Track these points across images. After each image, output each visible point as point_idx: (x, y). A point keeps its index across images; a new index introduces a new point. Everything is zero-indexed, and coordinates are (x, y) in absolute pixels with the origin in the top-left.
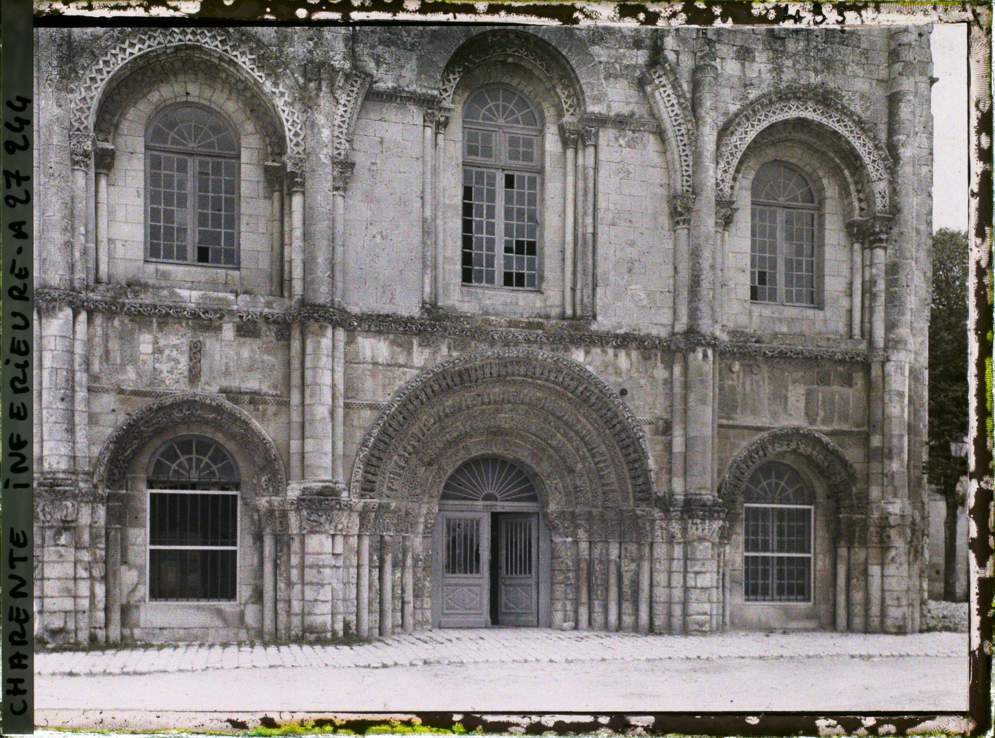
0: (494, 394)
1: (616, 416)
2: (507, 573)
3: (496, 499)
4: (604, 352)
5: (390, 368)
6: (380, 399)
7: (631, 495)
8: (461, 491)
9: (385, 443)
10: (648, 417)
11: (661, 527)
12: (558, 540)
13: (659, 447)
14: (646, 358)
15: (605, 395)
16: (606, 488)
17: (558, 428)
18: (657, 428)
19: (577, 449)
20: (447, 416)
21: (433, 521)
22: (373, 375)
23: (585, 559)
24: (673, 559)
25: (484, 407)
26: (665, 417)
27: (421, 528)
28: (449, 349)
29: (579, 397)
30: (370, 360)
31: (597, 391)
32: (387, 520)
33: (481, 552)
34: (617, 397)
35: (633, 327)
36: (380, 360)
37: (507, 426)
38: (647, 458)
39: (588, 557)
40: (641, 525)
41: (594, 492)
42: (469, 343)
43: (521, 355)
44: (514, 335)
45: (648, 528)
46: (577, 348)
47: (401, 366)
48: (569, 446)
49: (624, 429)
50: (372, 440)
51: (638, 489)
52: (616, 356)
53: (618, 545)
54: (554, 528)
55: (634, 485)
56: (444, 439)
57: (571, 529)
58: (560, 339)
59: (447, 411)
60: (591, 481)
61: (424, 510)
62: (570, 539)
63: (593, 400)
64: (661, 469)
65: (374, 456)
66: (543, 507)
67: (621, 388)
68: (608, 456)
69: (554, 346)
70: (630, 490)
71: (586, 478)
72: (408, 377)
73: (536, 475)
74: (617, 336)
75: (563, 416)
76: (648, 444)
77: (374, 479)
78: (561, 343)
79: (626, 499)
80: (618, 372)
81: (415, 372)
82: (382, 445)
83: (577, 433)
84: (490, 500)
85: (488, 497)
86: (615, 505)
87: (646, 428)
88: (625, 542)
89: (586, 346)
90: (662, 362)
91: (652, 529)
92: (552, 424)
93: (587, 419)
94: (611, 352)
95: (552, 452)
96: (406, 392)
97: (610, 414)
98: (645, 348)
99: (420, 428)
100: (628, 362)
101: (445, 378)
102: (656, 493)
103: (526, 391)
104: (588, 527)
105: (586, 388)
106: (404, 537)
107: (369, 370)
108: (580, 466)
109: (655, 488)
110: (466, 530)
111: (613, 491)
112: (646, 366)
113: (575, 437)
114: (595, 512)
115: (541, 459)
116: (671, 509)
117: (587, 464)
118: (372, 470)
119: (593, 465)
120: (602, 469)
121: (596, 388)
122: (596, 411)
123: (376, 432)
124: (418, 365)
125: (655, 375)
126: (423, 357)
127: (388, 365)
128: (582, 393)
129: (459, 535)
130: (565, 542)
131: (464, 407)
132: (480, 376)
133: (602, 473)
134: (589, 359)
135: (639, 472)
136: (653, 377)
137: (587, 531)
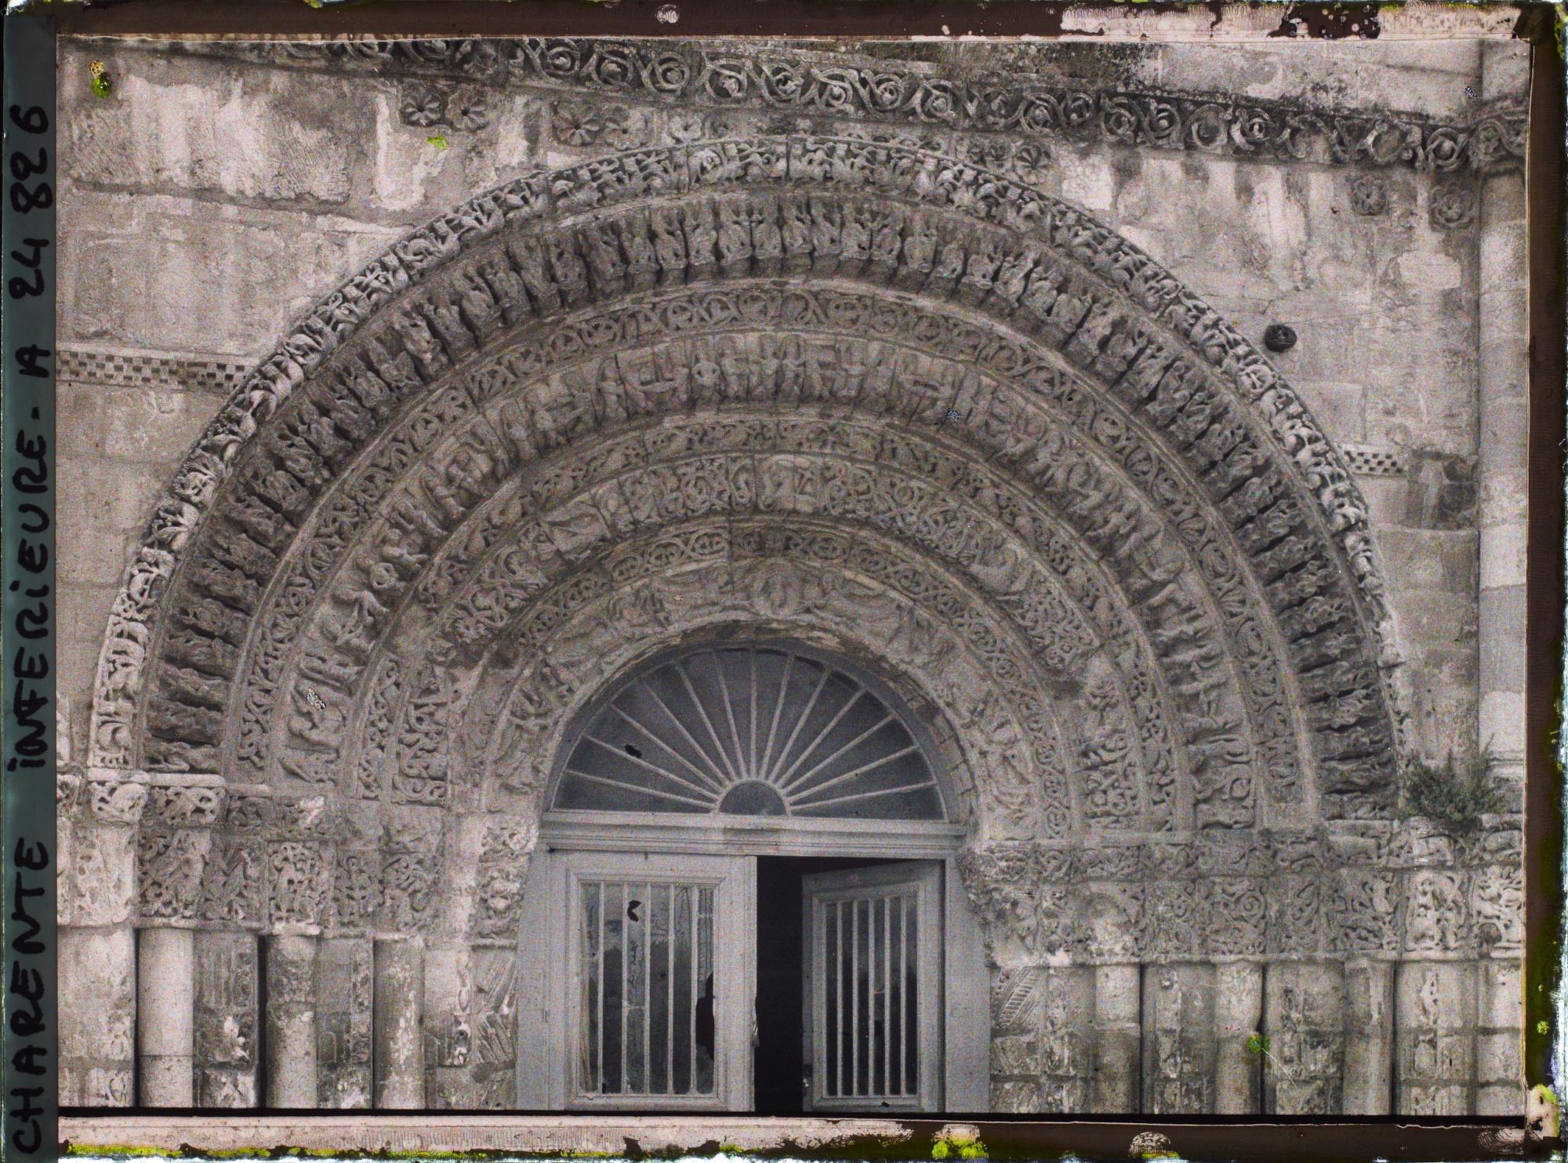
0: (741, 359)
1: (1249, 439)
2: (832, 1090)
3: (778, 810)
4: (1195, 173)
5: (272, 217)
6: (231, 347)
7: (1309, 774)
8: (645, 778)
9: (259, 538)
10: (1378, 445)
11: (1439, 900)
12: (1016, 960)
13: (1428, 571)
14: (1369, 208)
15: (1199, 349)
16: (1208, 748)
17: (1006, 511)
18: (1414, 495)
19: (1088, 599)
20: (545, 449)
21: (514, 887)
22: (201, 248)
23: (1122, 1035)
24: (1489, 1032)
25: (704, 417)
26: (1449, 448)
27: (462, 910)
28: (533, 138)
29: (1089, 368)
30: (183, 180)
31: (1166, 337)
32: (290, 872)
33: (719, 1009)
34: (1248, 358)
35: (1315, 76)
36: (228, 182)
37: (804, 505)
38: (1375, 611)
39: (1132, 1027)
40: (1350, 889)
41: (1157, 769)
42: (619, 115)
43: (841, 168)
44: (808, 81)
45: (1382, 906)
46: (1084, 154)
47: (326, 207)
48: (1055, 586)
49: (1282, 495)
50: (190, 515)
51: (1337, 744)
52: (1245, 191)
53: (1254, 980)
54: (1001, 915)
55: (1323, 729)
56: (546, 549)
57: (1065, 920)
58: (1011, 106)
59: (545, 421)
60: (1144, 723)
61: (474, 843)
62: (1061, 959)
63: (1150, 375)
64: (1436, 660)
65: (205, 591)
66: (960, 838)
67: (1265, 323)
68: (1211, 618)
70: (1305, 753)
71: (1122, 717)
72: (355, 257)
73: (931, 710)
74: (1251, 106)
75: (1030, 454)
76: (1381, 558)
77: (206, 687)
78: (1012, 128)
79: (1288, 791)
80: (1253, 258)
81: (386, 235)
82: (242, 547)
83: (1083, 524)
84: (754, 810)
85: (745, 801)
86: (1243, 816)
87: (1376, 493)
88: (1286, 964)
89: (1121, 143)
90: (1434, 223)
91: (1399, 907)
92: (988, 493)
93: (1127, 466)
94: (1223, 173)
95: (989, 618)
96: (340, 313)
97: (1219, 435)
98: (1365, 160)
99: (428, 489)
100: (1296, 219)
101: (516, 267)
102: (1413, 759)
103: (875, 348)
104: (1133, 909)
105: (1118, 325)
106: (377, 946)
107: (178, 221)
108: (1099, 666)
109: (1409, 739)
110: (659, 927)
111: (1233, 759)
112: (1367, 237)
113: (1080, 549)
114: (1158, 841)
115: (949, 648)
116: (1487, 819)
117: (1127, 658)
118: (198, 647)
119: (1150, 661)
120: (1186, 673)
121: (1164, 320)
122: (1163, 426)
123: (204, 482)
124: (397, 205)
125: (1407, 276)
126: (420, 171)
127: (267, 203)
128: (1104, 344)
129: (633, 948)
130: (1043, 968)
131: (616, 410)
132: (672, 263)
133: (1189, 688)
134: (1134, 195)
135: (1342, 674)
136: (1396, 284)
137: (1125, 926)
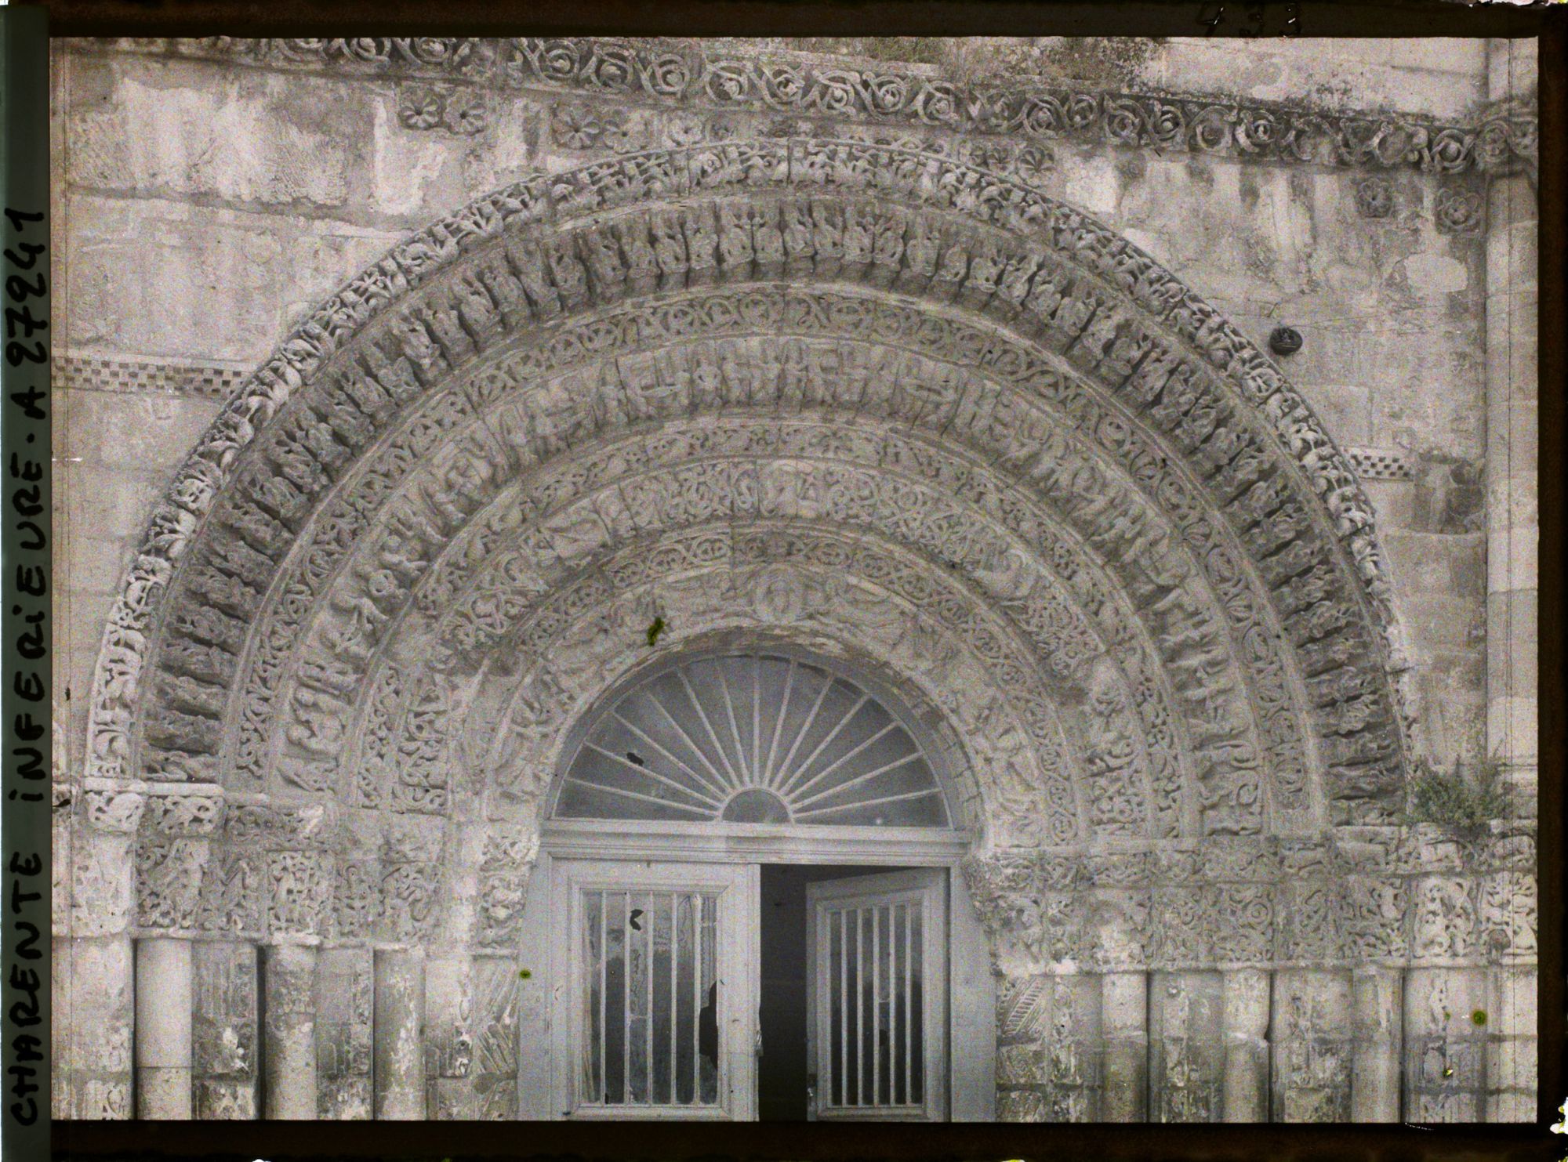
0: (743, 363)
1: (1255, 444)
3: (782, 818)
4: (1200, 175)
5: (267, 221)
6: (228, 352)
8: (644, 784)
9: (256, 545)
10: (1383, 449)
11: (1448, 906)
12: (1020, 968)
13: (1434, 575)
14: (1374, 210)
15: (1205, 353)
16: (1214, 754)
17: (1010, 516)
18: (1421, 501)
19: (1094, 605)
20: (545, 454)
21: (515, 896)
22: (195, 247)
23: (1129, 1043)
24: (1498, 1039)
25: (706, 422)
26: (1456, 452)
27: (462, 920)
28: (532, 139)
29: (1093, 371)
30: (178, 183)
31: (1171, 341)
32: (289, 882)
33: (722, 1019)
34: (1254, 362)
35: (1321, 77)
36: (225, 188)
37: (807, 510)
38: (1383, 617)
39: (1139, 1035)
40: (1358, 896)
41: (1164, 775)
42: (620, 118)
43: (843, 172)
44: (809, 83)
45: (1390, 912)
46: (1088, 157)
47: (323, 211)
48: (1060, 591)
49: (1286, 501)
50: (187, 523)
51: (1346, 749)
52: (1250, 193)
53: (1261, 987)
54: (1006, 923)
55: (1330, 735)
56: (547, 555)
57: (1071, 928)
59: (545, 427)
60: (1150, 729)
61: (475, 852)
62: (1067, 967)
63: (1155, 378)
64: (1443, 665)
65: (202, 598)
66: (964, 844)
67: (1270, 327)
68: (1218, 623)
69: (989, 145)
70: (1312, 759)
71: (1128, 723)
72: (352, 263)
73: (935, 716)
74: (1256, 107)
75: (1034, 458)
76: (1388, 562)
77: (203, 695)
78: (1015, 130)
79: (1295, 797)
80: (1259, 263)
81: (384, 239)
82: (240, 555)
83: (1087, 528)
84: (755, 818)
85: (748, 809)
86: (1250, 822)
87: (1383, 496)
88: (1294, 971)
89: (1125, 146)
90: (1440, 225)
91: (1408, 914)
92: (992, 498)
93: (1132, 470)
94: (1227, 177)
95: (994, 622)
96: (338, 318)
97: (1224, 439)
98: (1370, 162)
100: (1301, 219)
101: (516, 272)
102: (1421, 764)
103: (877, 352)
104: (1140, 916)
105: (1122, 329)
106: (377, 956)
107: (176, 226)
108: (1105, 672)
109: (1417, 745)
110: (661, 934)
111: (1240, 765)
112: (1373, 239)
113: (1086, 554)
114: (1165, 848)
115: (953, 654)
116: (1496, 825)
117: (1133, 663)
118: (196, 657)
119: (1156, 666)
120: (1192, 679)
121: (1169, 324)
122: (1168, 430)
123: (201, 491)
124: (396, 208)
125: (1413, 279)
126: (416, 176)
127: (266, 208)
128: (1108, 347)
129: (636, 956)
130: (1048, 976)
131: (616, 415)
132: (673, 267)
133: (1195, 693)
134: (1141, 195)
135: (1349, 681)
136: (1402, 287)
137: (1132, 934)
